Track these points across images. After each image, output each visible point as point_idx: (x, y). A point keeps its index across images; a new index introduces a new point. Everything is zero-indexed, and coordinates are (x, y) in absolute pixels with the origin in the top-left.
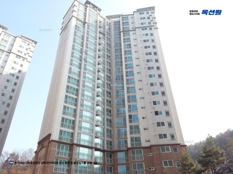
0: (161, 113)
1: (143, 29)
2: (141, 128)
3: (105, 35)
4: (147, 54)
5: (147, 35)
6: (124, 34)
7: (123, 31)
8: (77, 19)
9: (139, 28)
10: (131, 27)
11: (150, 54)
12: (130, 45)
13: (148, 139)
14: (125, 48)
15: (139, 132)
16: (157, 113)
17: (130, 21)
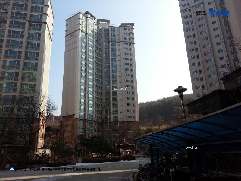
0: (130, 105)
1: (125, 44)
2: (119, 111)
3: (98, 42)
4: (126, 64)
5: (127, 49)
6: (112, 44)
7: (112, 41)
8: (82, 31)
9: (123, 42)
10: (117, 38)
11: (128, 64)
12: (115, 54)
13: (122, 117)
14: (112, 56)
15: (117, 114)
16: (128, 104)
17: (117, 33)
